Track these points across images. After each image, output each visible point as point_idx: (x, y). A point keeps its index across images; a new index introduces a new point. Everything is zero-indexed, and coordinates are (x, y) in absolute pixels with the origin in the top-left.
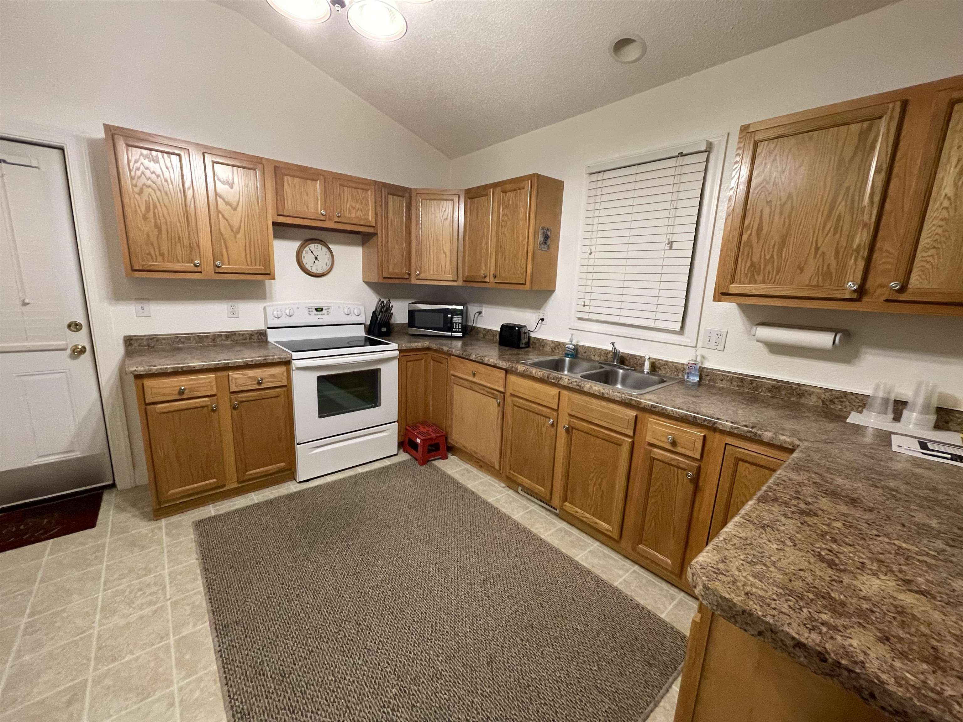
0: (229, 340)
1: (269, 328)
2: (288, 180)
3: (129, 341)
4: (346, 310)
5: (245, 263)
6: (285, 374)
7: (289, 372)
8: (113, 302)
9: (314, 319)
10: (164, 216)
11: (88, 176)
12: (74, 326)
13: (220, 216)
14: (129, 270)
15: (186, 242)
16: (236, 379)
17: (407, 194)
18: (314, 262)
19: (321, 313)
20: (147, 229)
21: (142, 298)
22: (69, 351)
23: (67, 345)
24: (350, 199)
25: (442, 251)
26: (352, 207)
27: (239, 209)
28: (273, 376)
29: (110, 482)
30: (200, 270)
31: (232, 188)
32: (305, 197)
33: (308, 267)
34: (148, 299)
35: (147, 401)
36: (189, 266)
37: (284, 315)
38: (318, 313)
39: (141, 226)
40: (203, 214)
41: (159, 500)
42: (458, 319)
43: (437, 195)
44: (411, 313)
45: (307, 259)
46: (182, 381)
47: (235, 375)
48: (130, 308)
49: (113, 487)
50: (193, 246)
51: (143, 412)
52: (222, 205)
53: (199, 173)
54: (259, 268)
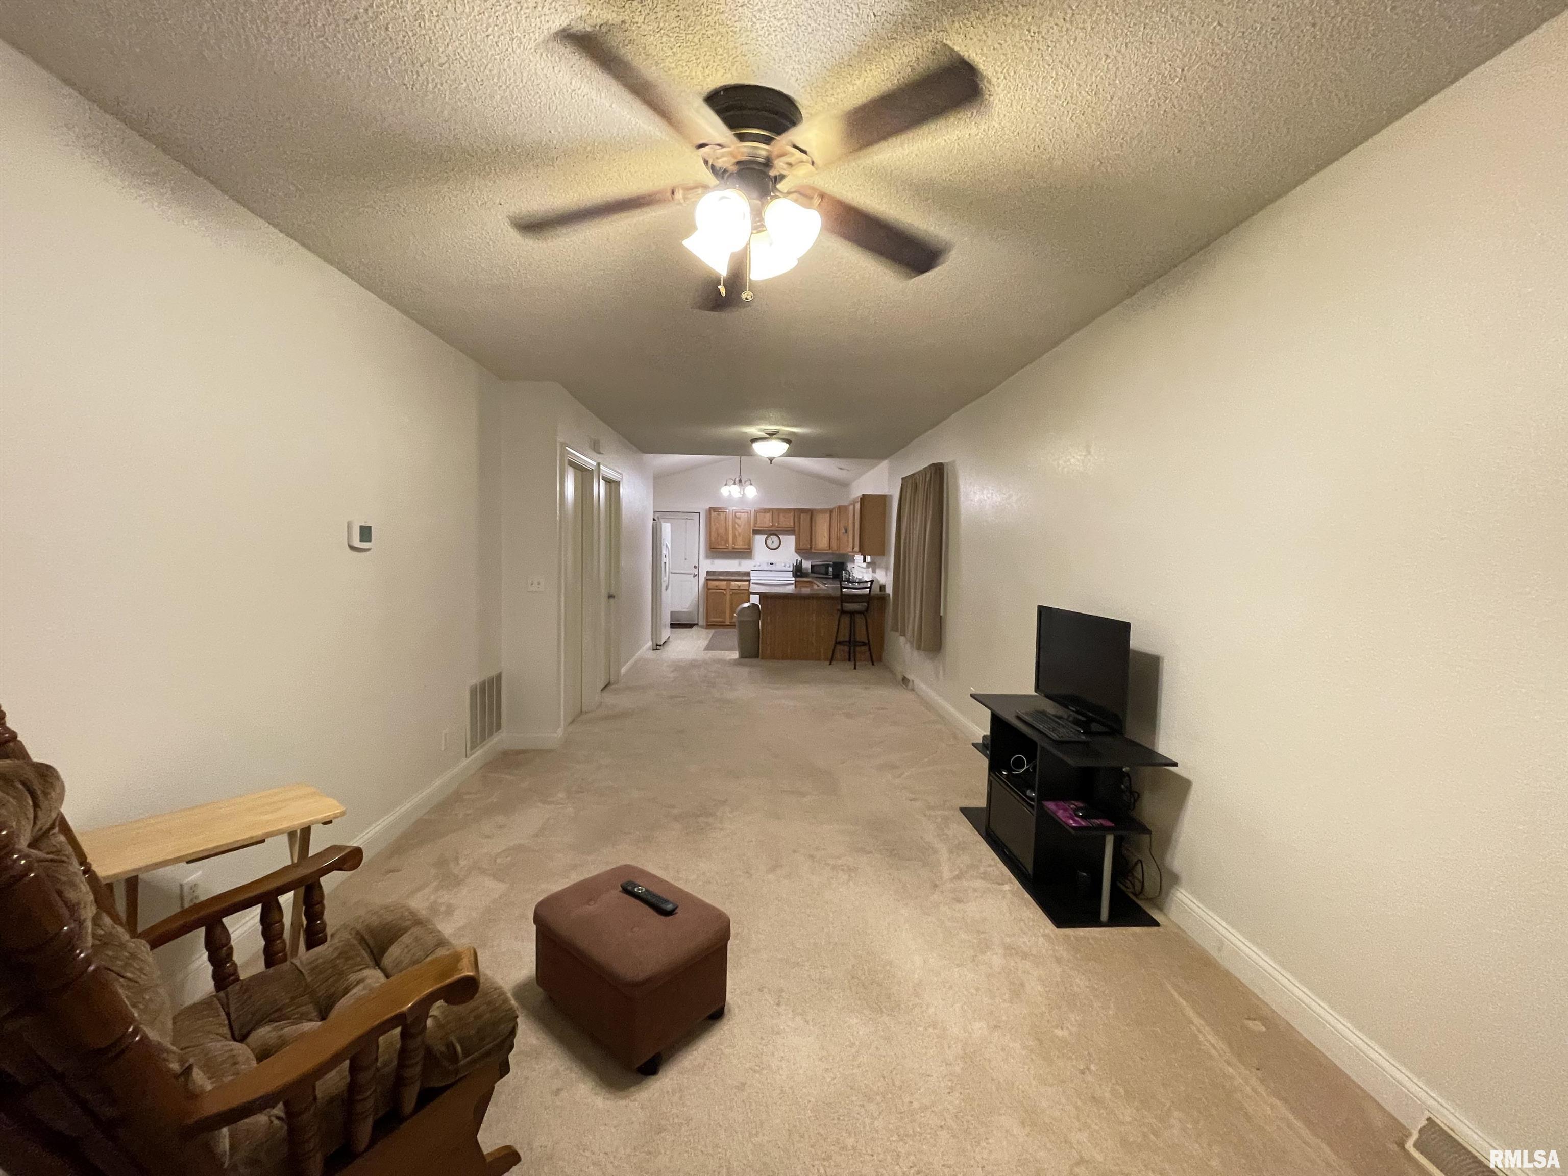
0: (737, 575)
1: (751, 571)
2: (759, 514)
3: (708, 572)
4: (783, 564)
5: (742, 545)
6: (748, 585)
8: (706, 559)
9: (770, 568)
10: (720, 531)
11: (704, 523)
12: (695, 567)
13: (736, 529)
14: (710, 548)
15: (725, 538)
17: (810, 512)
18: (772, 544)
21: (714, 558)
22: (694, 575)
23: (693, 573)
24: (783, 517)
25: (824, 537)
26: (783, 521)
27: (742, 527)
28: (744, 585)
30: (728, 548)
31: (740, 520)
32: (765, 520)
33: (769, 546)
35: (708, 588)
36: (725, 547)
37: (757, 566)
38: (771, 565)
39: (714, 535)
40: (731, 531)
41: (707, 622)
42: (831, 569)
43: (823, 511)
44: (812, 566)
45: (769, 541)
46: (717, 583)
47: (733, 583)
48: (709, 561)
49: (697, 624)
50: (727, 541)
51: (707, 592)
52: (736, 526)
53: (731, 516)
54: (746, 547)
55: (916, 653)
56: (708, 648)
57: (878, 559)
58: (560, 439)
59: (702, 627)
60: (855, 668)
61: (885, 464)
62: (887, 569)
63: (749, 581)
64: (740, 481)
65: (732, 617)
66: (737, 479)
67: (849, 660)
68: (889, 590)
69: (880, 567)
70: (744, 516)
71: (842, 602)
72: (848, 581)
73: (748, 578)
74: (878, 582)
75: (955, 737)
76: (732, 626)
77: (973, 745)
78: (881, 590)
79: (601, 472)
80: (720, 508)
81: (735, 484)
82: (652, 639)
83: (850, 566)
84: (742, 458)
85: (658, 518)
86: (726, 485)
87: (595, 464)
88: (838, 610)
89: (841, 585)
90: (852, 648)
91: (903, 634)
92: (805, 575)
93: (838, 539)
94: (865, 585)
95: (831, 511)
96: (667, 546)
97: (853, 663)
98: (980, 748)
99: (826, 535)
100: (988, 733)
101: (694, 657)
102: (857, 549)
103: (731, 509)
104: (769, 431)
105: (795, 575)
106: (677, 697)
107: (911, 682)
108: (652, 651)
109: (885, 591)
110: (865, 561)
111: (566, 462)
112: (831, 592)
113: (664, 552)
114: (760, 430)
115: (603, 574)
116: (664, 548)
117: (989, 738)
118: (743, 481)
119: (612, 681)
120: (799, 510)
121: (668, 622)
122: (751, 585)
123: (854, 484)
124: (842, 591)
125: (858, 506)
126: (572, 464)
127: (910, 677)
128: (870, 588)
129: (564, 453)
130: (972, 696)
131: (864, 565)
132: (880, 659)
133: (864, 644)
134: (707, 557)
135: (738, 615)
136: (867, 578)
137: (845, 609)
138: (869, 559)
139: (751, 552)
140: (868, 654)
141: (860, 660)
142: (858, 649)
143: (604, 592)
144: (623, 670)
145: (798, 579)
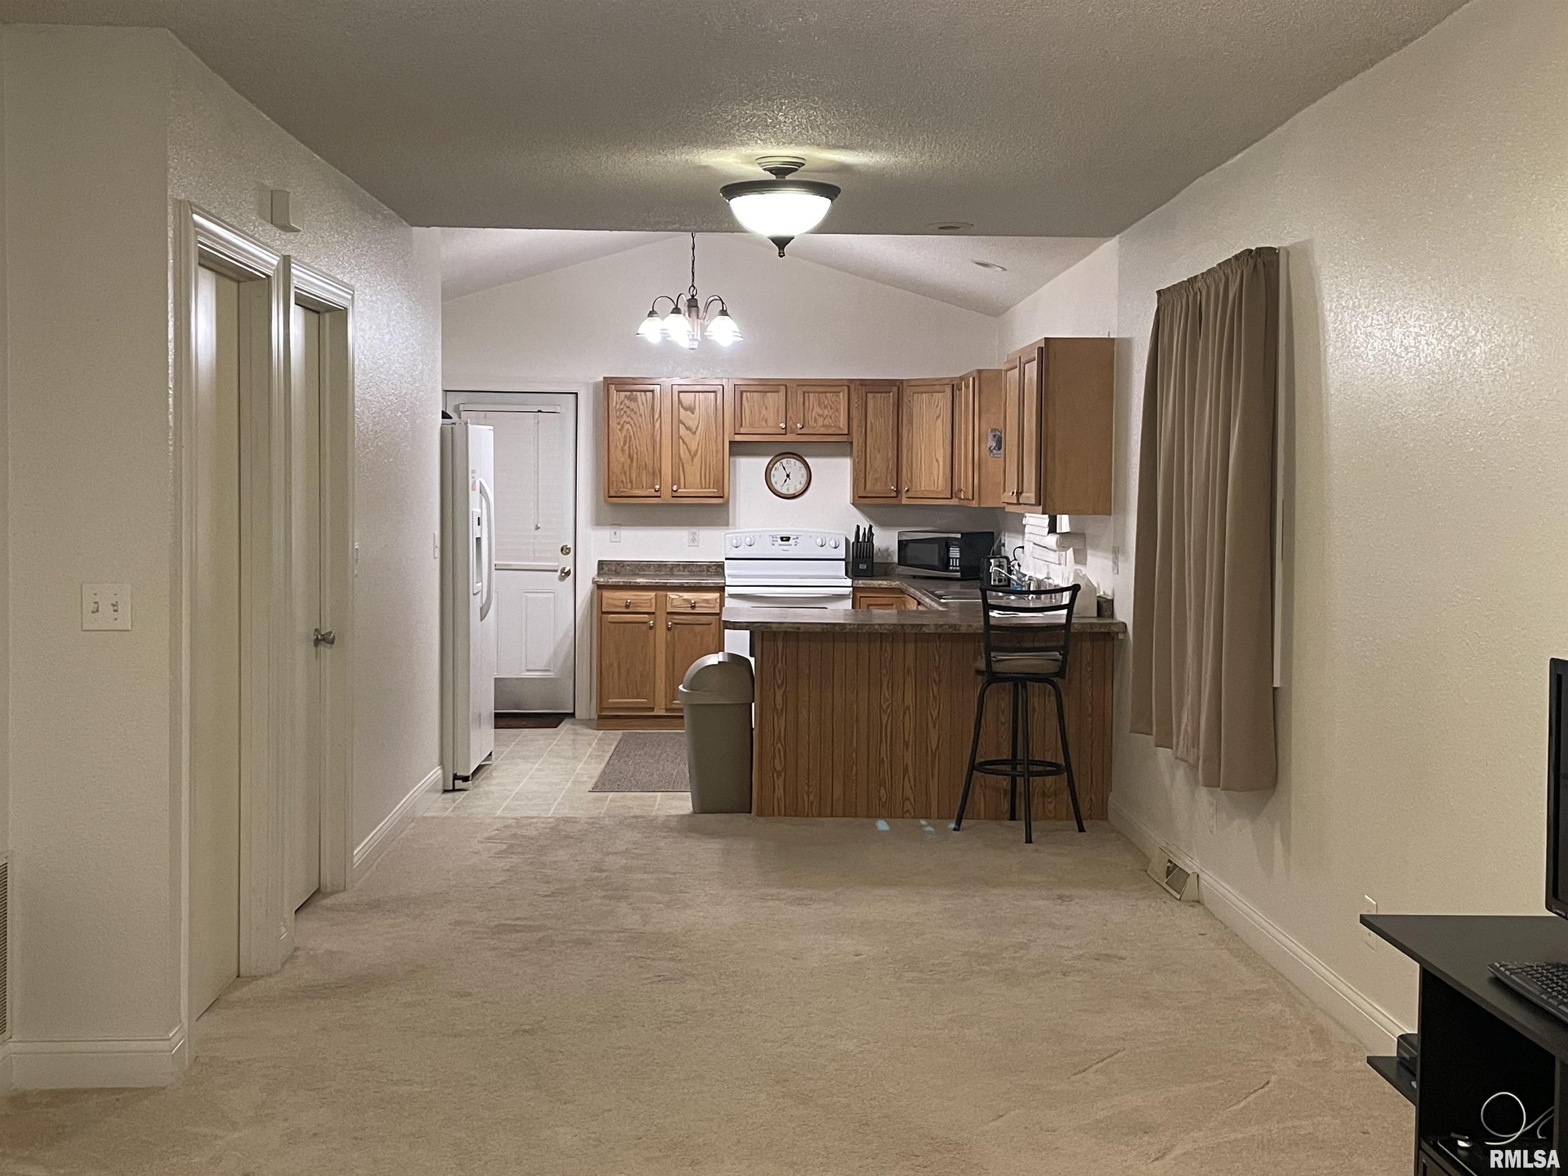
0: (686, 570)
1: (726, 559)
2: (747, 397)
3: (601, 563)
4: (819, 540)
5: (700, 486)
6: (718, 600)
7: (722, 599)
8: (595, 527)
9: (779, 550)
10: (636, 446)
11: (591, 424)
12: (565, 550)
13: (681, 441)
14: (607, 495)
15: (650, 466)
16: (672, 599)
17: (895, 389)
18: (786, 481)
19: (787, 543)
20: (622, 459)
21: (617, 524)
22: (559, 573)
23: (558, 566)
24: (816, 404)
25: (934, 459)
26: (818, 415)
27: (698, 433)
28: (707, 601)
29: (571, 711)
30: (659, 495)
31: (693, 413)
32: (764, 412)
33: (778, 488)
34: (620, 525)
35: (603, 610)
36: (651, 492)
37: (743, 544)
38: (784, 543)
39: (619, 457)
40: (666, 441)
41: (601, 708)
42: (955, 553)
43: (928, 386)
44: (903, 545)
45: (778, 477)
46: (629, 596)
47: (672, 595)
48: (606, 533)
49: (573, 715)
50: (656, 473)
51: (600, 621)
52: (683, 431)
53: (667, 404)
54: (712, 491)
55: (1203, 793)
56: (603, 784)
57: (1092, 524)
58: (176, 192)
59: (587, 723)
60: (1029, 840)
61: (1112, 244)
62: (1117, 552)
63: (721, 589)
64: (693, 303)
65: (672, 692)
66: (685, 298)
67: (1013, 818)
68: (1124, 612)
69: (1096, 547)
70: (704, 402)
71: (988, 650)
72: (1006, 587)
73: (718, 581)
74: (1094, 590)
75: (1321, 1036)
76: (672, 718)
77: (1371, 1061)
78: (1100, 614)
79: (295, 282)
80: (634, 381)
81: (676, 310)
82: (442, 763)
83: (1010, 543)
84: (697, 235)
85: (457, 409)
86: (652, 314)
87: (274, 260)
88: (978, 672)
89: (984, 598)
90: (1020, 781)
91: (1165, 741)
92: (882, 570)
93: (978, 466)
94: (1055, 600)
95: (955, 386)
96: (482, 491)
97: (1022, 824)
98: (1393, 1073)
99: (941, 454)
100: (1413, 1029)
101: (566, 812)
102: (1030, 495)
103: (667, 382)
104: (776, 163)
105: (853, 571)
106: (514, 929)
107: (1192, 880)
108: (439, 796)
109: (1112, 615)
110: (1052, 529)
111: (194, 259)
112: (955, 618)
113: (476, 508)
114: (749, 160)
115: (299, 575)
116: (474, 496)
117: (1416, 1042)
118: (701, 305)
119: (327, 880)
120: (863, 382)
121: (488, 708)
122: (729, 602)
123: (1021, 307)
124: (987, 617)
125: (1032, 370)
126: (209, 262)
127: (1190, 864)
128: (1070, 607)
129: (185, 228)
130: (1364, 920)
131: (1052, 540)
132: (1103, 815)
133: (1054, 769)
134: (599, 521)
135: (691, 686)
136: (1061, 577)
137: (997, 667)
138: (1064, 523)
139: (726, 505)
140: (1066, 796)
141: (1046, 818)
142: (1036, 782)
143: (302, 627)
144: (359, 851)
145: (861, 583)
